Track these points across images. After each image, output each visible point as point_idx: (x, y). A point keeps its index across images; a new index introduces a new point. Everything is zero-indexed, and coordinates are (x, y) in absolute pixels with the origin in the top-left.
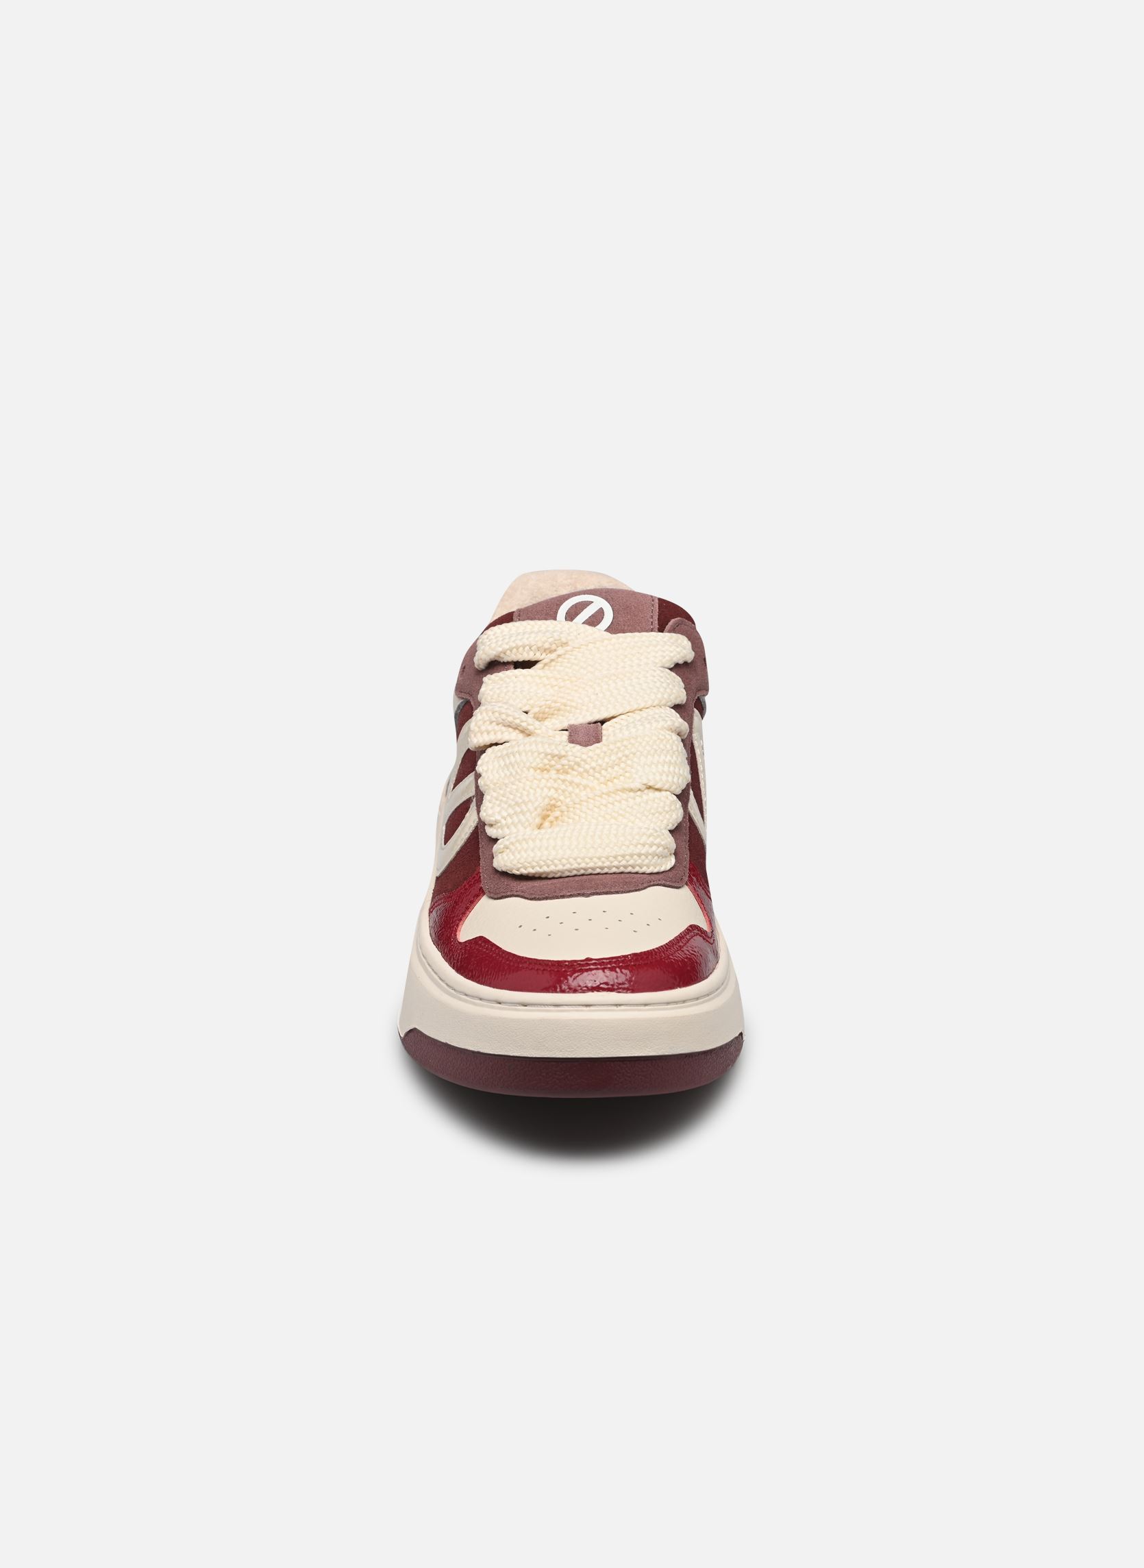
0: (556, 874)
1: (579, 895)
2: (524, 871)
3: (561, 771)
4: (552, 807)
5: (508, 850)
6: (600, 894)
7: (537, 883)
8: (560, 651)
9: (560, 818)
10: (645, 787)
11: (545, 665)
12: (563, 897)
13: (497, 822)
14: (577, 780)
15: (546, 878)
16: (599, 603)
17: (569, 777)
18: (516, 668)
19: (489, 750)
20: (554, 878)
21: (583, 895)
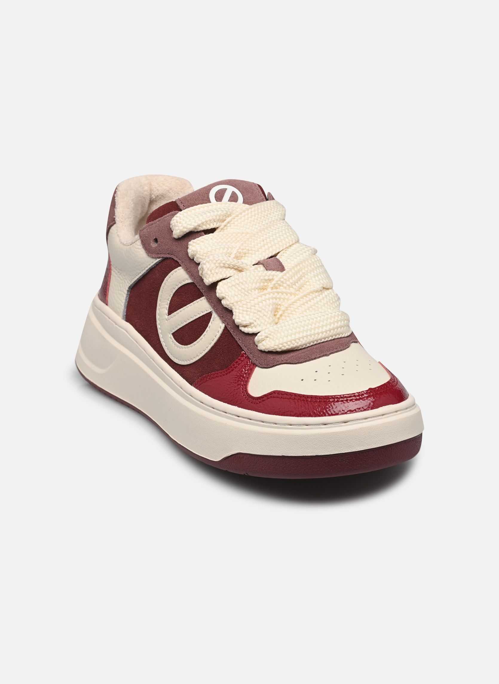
0: (302, 346)
1: (323, 356)
2: (284, 348)
3: (274, 288)
4: (276, 310)
5: (268, 339)
6: (334, 353)
7: (292, 354)
8: (228, 220)
9: (283, 314)
10: (322, 288)
11: (222, 229)
12: (315, 359)
13: (251, 324)
14: (284, 290)
15: (297, 350)
16: (230, 189)
17: (278, 290)
18: (205, 234)
19: (220, 284)
20: (301, 349)
21: (326, 355)
